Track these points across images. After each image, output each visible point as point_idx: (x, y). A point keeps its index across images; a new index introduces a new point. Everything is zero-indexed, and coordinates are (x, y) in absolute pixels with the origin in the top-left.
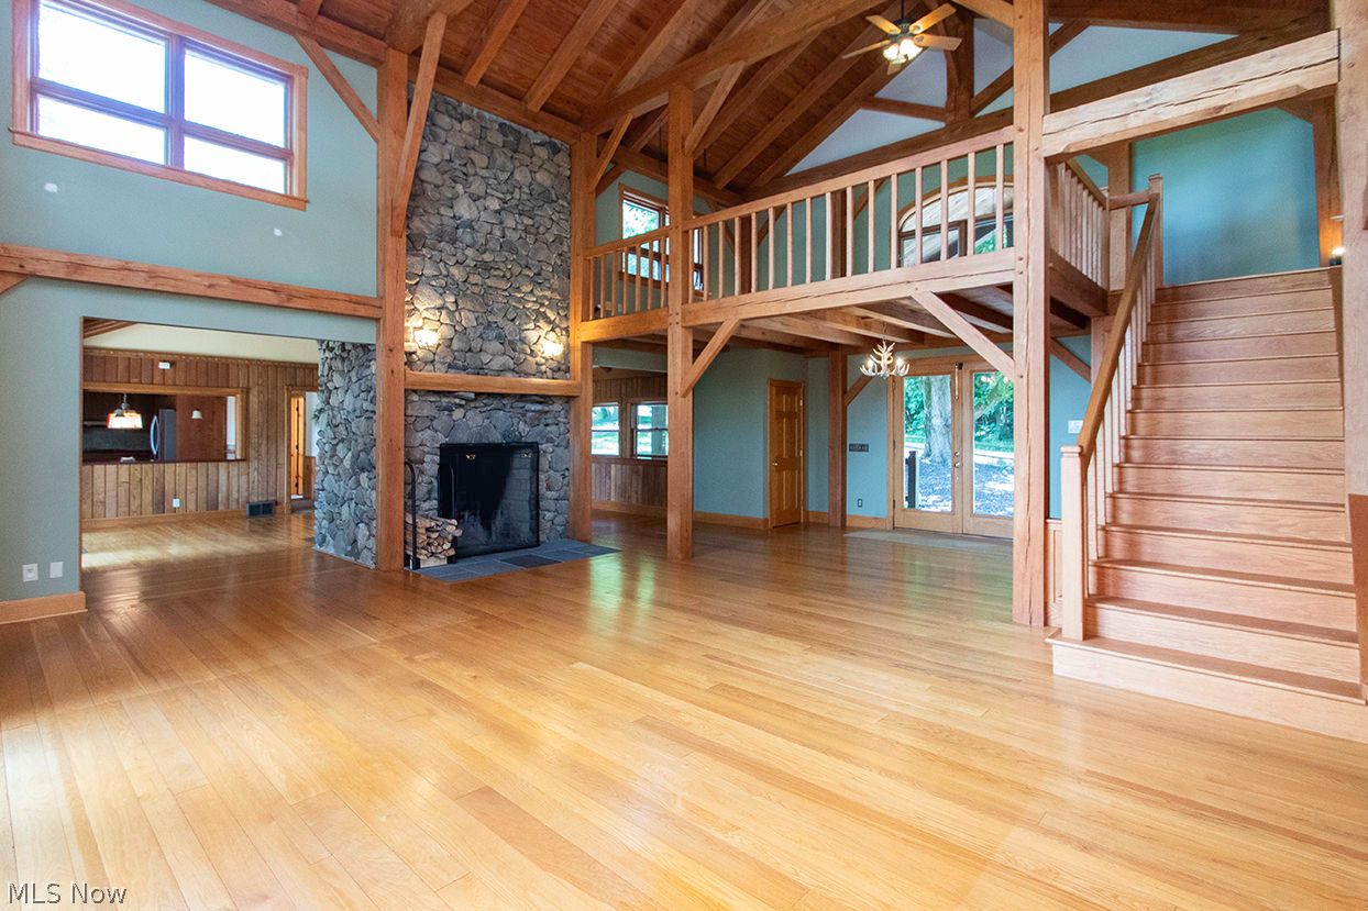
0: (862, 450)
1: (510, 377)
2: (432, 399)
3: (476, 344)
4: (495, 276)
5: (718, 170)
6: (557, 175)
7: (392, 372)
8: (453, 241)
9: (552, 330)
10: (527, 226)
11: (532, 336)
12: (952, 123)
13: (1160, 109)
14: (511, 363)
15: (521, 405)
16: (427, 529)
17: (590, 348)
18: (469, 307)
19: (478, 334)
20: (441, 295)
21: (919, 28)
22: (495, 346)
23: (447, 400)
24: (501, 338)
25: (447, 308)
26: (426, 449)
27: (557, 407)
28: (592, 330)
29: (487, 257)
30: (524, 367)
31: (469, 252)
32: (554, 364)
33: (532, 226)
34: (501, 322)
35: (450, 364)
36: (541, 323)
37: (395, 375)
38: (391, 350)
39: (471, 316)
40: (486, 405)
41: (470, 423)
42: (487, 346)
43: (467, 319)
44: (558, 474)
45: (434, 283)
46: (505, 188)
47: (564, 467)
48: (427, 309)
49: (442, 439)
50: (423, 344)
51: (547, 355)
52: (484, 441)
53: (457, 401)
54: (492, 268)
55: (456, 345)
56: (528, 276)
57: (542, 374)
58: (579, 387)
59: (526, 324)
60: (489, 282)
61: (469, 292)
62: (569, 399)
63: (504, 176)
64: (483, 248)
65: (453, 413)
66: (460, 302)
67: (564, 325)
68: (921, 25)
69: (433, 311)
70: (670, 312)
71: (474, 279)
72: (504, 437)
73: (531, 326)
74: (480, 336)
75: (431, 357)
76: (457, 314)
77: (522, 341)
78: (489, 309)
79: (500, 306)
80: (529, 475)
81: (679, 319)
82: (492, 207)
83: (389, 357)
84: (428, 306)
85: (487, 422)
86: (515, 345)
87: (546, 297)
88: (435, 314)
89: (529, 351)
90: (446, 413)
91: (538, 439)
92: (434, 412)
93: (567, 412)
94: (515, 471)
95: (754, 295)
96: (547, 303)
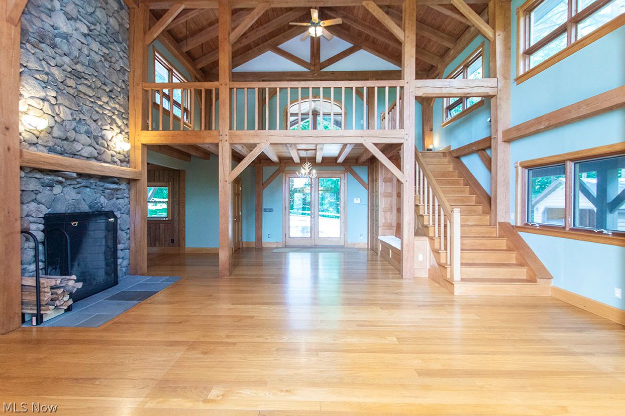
0: (270, 211)
1: (94, 163)
2: (38, 176)
3: (72, 135)
4: (85, 84)
5: (199, 58)
6: (121, 25)
7: (9, 149)
8: (54, 46)
9: (120, 133)
10: (105, 53)
11: (108, 134)
12: (313, 71)
13: (452, 89)
14: (95, 153)
15: (102, 184)
16: (52, 288)
17: (146, 149)
18: (67, 104)
19: (73, 126)
20: (43, 88)
21: (324, 23)
22: (84, 138)
23: (50, 178)
24: (88, 133)
25: (48, 100)
26: (31, 219)
27: (123, 186)
28: (152, 137)
29: (79, 67)
30: (104, 157)
31: (66, 59)
32: (122, 157)
33: (108, 54)
34: (89, 122)
35: (50, 147)
36: (114, 127)
37: (11, 151)
38: (7, 129)
39: (69, 111)
40: (78, 183)
41: (67, 197)
42: (79, 137)
43: (64, 113)
44: (124, 232)
45: (38, 77)
46: (91, 19)
47: (127, 227)
48: (32, 97)
49: (45, 210)
50: (29, 127)
51: (117, 150)
52: (77, 211)
53: (60, 179)
54: (83, 77)
55: (57, 133)
56: (105, 90)
57: (114, 162)
58: (141, 174)
59: (106, 125)
60: (81, 88)
61: (65, 92)
62: (130, 181)
63: (90, 10)
64: (77, 60)
65: (54, 188)
66: (59, 98)
67: (126, 131)
68: (328, 23)
69: (38, 101)
70: (221, 133)
71: (70, 82)
72: (90, 207)
73: (108, 127)
74: (74, 129)
75: (35, 140)
76: (56, 107)
77: (103, 137)
78: (80, 108)
79: (88, 108)
80: (104, 234)
81: (227, 138)
82: (82, 30)
83: (5, 135)
84: (33, 95)
85: (79, 196)
86: (97, 139)
87: (116, 109)
88: (39, 104)
89: (106, 146)
90: (49, 188)
91: (112, 209)
92: (39, 187)
93: (129, 190)
94: (92, 233)
95: (267, 131)
96: (117, 113)
